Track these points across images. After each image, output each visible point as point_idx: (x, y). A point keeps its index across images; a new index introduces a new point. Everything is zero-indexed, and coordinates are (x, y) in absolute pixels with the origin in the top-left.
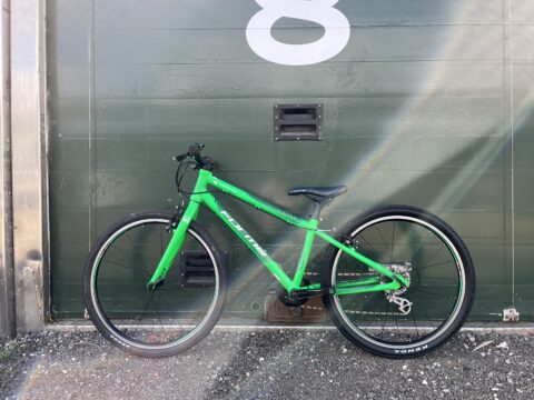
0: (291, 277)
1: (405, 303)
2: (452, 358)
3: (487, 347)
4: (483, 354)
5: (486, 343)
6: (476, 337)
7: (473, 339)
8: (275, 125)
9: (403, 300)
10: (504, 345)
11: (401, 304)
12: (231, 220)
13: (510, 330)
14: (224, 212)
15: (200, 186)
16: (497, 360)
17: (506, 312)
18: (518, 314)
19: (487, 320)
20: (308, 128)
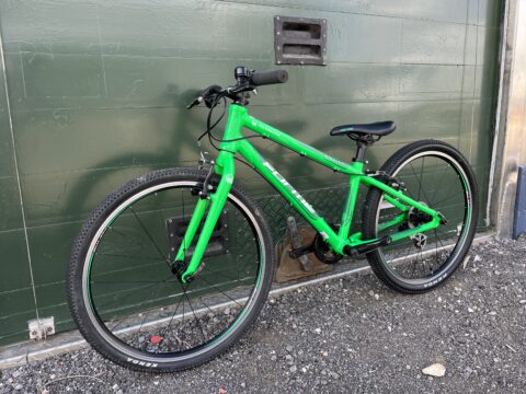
3: (470, 262)
8: (276, 44)
10: (477, 257)
12: (275, 173)
14: (267, 164)
15: (232, 131)
20: (308, 50)
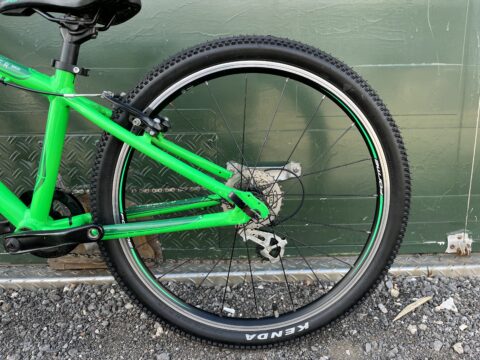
0: (26, 199)
1: (274, 242)
2: (355, 341)
3: (419, 311)
4: (413, 329)
5: (419, 302)
6: (400, 286)
7: (395, 292)
9: (269, 236)
10: (448, 304)
11: (266, 244)
13: (457, 269)
16: (438, 345)
17: (452, 239)
18: (470, 241)
19: (418, 252)
